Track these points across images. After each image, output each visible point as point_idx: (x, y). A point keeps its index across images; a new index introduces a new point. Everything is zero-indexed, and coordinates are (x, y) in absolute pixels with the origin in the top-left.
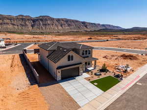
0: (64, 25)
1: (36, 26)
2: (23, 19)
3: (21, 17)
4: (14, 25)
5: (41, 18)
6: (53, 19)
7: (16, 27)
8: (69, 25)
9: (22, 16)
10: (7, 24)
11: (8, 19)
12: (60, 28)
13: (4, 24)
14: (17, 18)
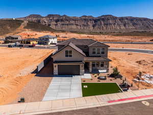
0: (128, 24)
1: (97, 27)
2: (86, 19)
3: (84, 18)
4: (77, 25)
5: (103, 17)
6: (116, 18)
7: (79, 27)
8: (134, 24)
9: (85, 16)
10: (72, 24)
11: (73, 20)
12: (123, 27)
13: (70, 24)
14: (81, 19)
